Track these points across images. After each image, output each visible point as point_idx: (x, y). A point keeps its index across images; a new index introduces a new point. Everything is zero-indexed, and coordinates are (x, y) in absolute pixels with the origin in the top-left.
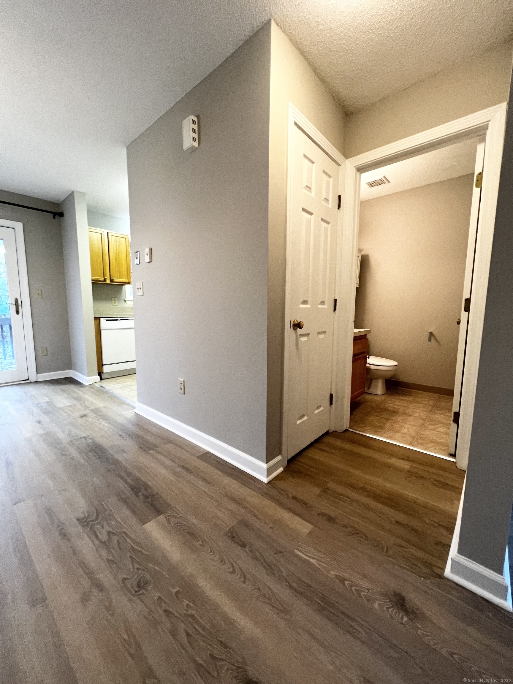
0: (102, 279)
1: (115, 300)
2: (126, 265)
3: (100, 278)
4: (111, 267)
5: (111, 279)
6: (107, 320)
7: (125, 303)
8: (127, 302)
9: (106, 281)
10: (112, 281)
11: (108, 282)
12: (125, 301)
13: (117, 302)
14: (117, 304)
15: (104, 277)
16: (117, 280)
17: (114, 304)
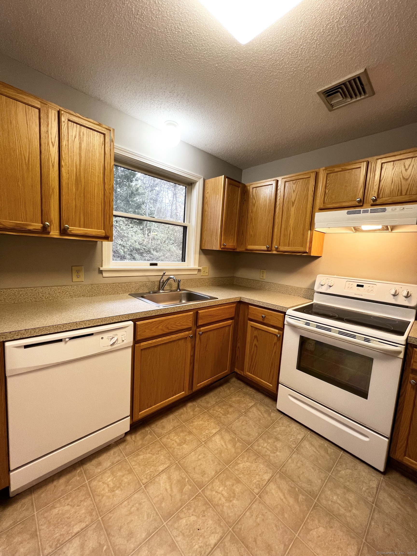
0: (38, 226)
1: (78, 271)
2: (101, 196)
3: (30, 225)
4: (64, 198)
5: (62, 228)
6: (26, 347)
7: (101, 275)
8: (105, 274)
9: (49, 233)
10: (63, 231)
11: (55, 233)
12: (101, 272)
13: (82, 274)
14: (82, 278)
15: (42, 223)
16: (78, 230)
17: (75, 279)
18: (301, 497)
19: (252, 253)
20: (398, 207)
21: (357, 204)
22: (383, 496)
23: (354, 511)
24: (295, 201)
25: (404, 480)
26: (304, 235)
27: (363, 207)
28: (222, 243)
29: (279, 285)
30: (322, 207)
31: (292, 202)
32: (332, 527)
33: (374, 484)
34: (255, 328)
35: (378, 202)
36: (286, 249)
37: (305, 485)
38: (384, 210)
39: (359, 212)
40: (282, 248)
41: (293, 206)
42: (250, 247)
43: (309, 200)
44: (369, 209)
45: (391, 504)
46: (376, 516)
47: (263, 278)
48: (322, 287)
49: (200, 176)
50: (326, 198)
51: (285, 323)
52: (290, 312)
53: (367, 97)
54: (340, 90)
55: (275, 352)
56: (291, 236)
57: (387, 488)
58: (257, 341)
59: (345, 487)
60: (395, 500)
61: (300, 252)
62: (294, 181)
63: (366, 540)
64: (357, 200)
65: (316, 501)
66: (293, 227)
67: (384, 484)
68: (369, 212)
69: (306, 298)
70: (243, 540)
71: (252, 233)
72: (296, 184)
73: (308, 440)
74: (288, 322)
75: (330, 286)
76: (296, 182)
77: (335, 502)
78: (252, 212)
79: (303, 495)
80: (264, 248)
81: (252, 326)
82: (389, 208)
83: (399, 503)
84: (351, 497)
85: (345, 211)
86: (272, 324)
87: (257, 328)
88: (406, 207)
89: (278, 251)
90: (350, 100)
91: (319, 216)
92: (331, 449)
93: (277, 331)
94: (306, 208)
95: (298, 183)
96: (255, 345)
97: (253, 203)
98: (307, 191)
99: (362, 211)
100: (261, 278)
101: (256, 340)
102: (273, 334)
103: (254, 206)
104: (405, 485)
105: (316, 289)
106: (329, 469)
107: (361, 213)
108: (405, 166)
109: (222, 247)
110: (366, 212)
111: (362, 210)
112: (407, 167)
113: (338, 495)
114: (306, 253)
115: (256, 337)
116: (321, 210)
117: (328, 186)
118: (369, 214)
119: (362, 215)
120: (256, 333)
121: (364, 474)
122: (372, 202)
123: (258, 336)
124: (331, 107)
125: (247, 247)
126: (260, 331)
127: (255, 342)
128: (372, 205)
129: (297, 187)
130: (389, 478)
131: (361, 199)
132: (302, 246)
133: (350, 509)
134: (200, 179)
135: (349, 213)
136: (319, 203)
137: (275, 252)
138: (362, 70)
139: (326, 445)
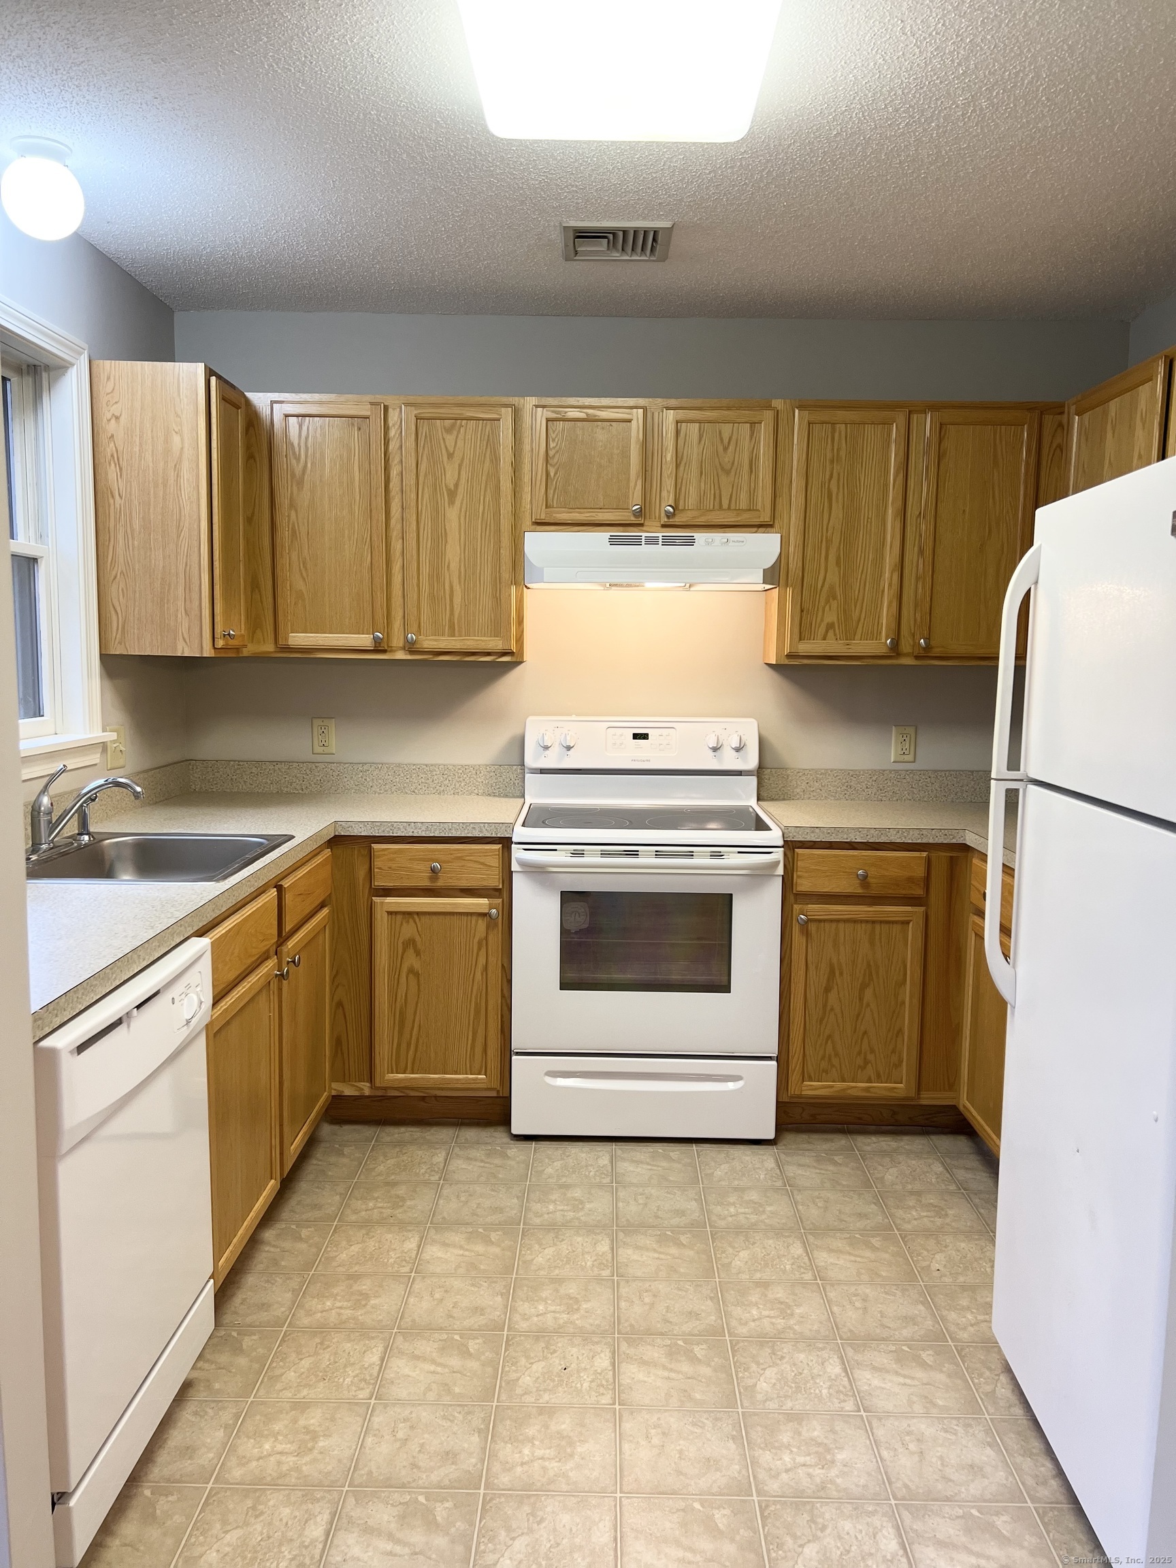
18: (684, 1239)
19: (307, 658)
20: (718, 537)
21: (633, 518)
22: (791, 1170)
23: (769, 1209)
24: (456, 485)
25: (804, 1136)
26: (498, 600)
27: (644, 528)
28: (219, 629)
29: (399, 765)
30: (543, 517)
31: (449, 491)
32: (754, 1243)
33: (770, 1163)
34: (404, 913)
35: (677, 520)
36: (445, 643)
37: (675, 1221)
38: (690, 542)
39: (636, 542)
40: (429, 643)
41: (452, 502)
42: (298, 639)
43: (503, 488)
44: (660, 535)
45: (808, 1174)
46: (799, 1198)
47: (326, 750)
48: (547, 752)
49: (77, 341)
50: (551, 492)
51: (515, 867)
52: (520, 833)
53: (654, 261)
54: (611, 236)
55: (486, 968)
56: (458, 600)
57: (789, 1159)
58: (418, 953)
59: (736, 1189)
60: (809, 1166)
61: (489, 654)
62: (448, 423)
63: (804, 1229)
64: (634, 508)
65: (708, 1229)
66: (460, 572)
67: (783, 1156)
68: (660, 543)
69: (499, 796)
70: (649, 1332)
71: (300, 585)
72: (455, 433)
73: (623, 1159)
74: (522, 864)
75: (569, 748)
76: (453, 426)
77: (737, 1214)
78: (292, 505)
79: (683, 1234)
80: (365, 640)
81: (390, 913)
82: (700, 537)
83: (815, 1168)
84: (754, 1196)
85: (603, 536)
86: (464, 884)
87: (410, 914)
88: (732, 539)
89: (412, 652)
90: (618, 255)
91: (537, 544)
92: (673, 1151)
93: (485, 901)
94: (497, 514)
95: (462, 430)
96: (411, 971)
97: (293, 475)
98: (491, 461)
99: (643, 538)
100: (319, 749)
101: (411, 952)
102: (471, 914)
103: (300, 483)
104: (809, 1143)
105: (531, 761)
106: (695, 1181)
107: (643, 543)
108: (722, 439)
109: (220, 643)
110: (652, 541)
111: (644, 535)
112: (726, 441)
113: (734, 1204)
114: (511, 653)
115: (410, 943)
116: (540, 524)
117: (554, 456)
118: (659, 549)
119: (644, 549)
120: (408, 930)
121: (747, 1158)
122: (664, 520)
123: (418, 939)
124: (572, 254)
125: (287, 639)
126: (425, 919)
127: (411, 960)
128: (664, 526)
129: (460, 443)
130: (784, 1145)
131: (641, 508)
132: (496, 633)
133: (761, 1209)
134: (80, 354)
135: (613, 541)
136: (531, 502)
137: (401, 655)
138: (668, 224)
139: (660, 1151)
